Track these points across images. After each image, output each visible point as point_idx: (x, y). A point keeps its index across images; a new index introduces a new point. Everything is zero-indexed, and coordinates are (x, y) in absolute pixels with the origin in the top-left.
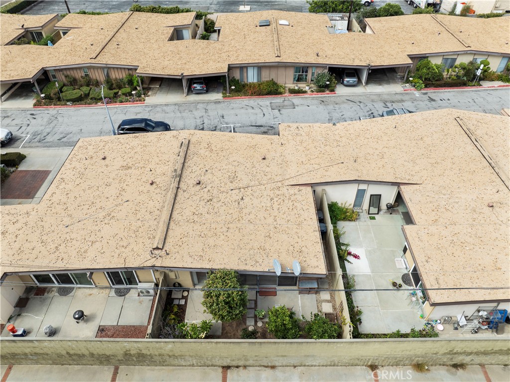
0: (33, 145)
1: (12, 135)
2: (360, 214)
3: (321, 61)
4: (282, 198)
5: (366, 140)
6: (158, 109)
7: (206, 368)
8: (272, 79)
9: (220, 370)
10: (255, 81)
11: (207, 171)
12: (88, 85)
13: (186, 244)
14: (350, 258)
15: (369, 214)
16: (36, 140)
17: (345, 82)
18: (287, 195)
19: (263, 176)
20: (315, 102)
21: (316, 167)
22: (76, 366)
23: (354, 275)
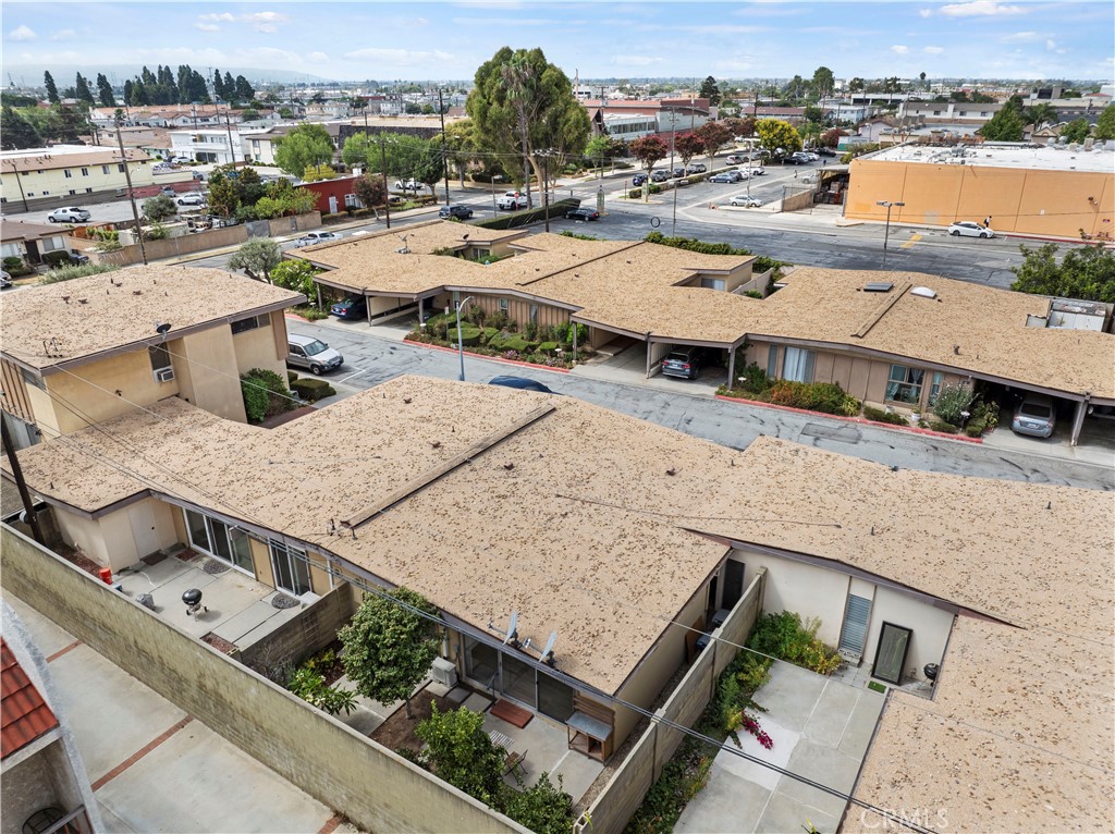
0: (360, 383)
1: (341, 361)
2: (850, 667)
3: (957, 362)
4: (646, 542)
5: (947, 510)
6: (585, 385)
7: (311, 798)
8: (837, 384)
9: (329, 815)
10: (800, 379)
11: (541, 456)
12: (499, 327)
13: (399, 537)
15: (873, 675)
16: (367, 378)
17: (1016, 424)
18: (661, 542)
19: (643, 497)
20: (917, 445)
21: (770, 516)
22: (144, 686)
23: (727, 773)
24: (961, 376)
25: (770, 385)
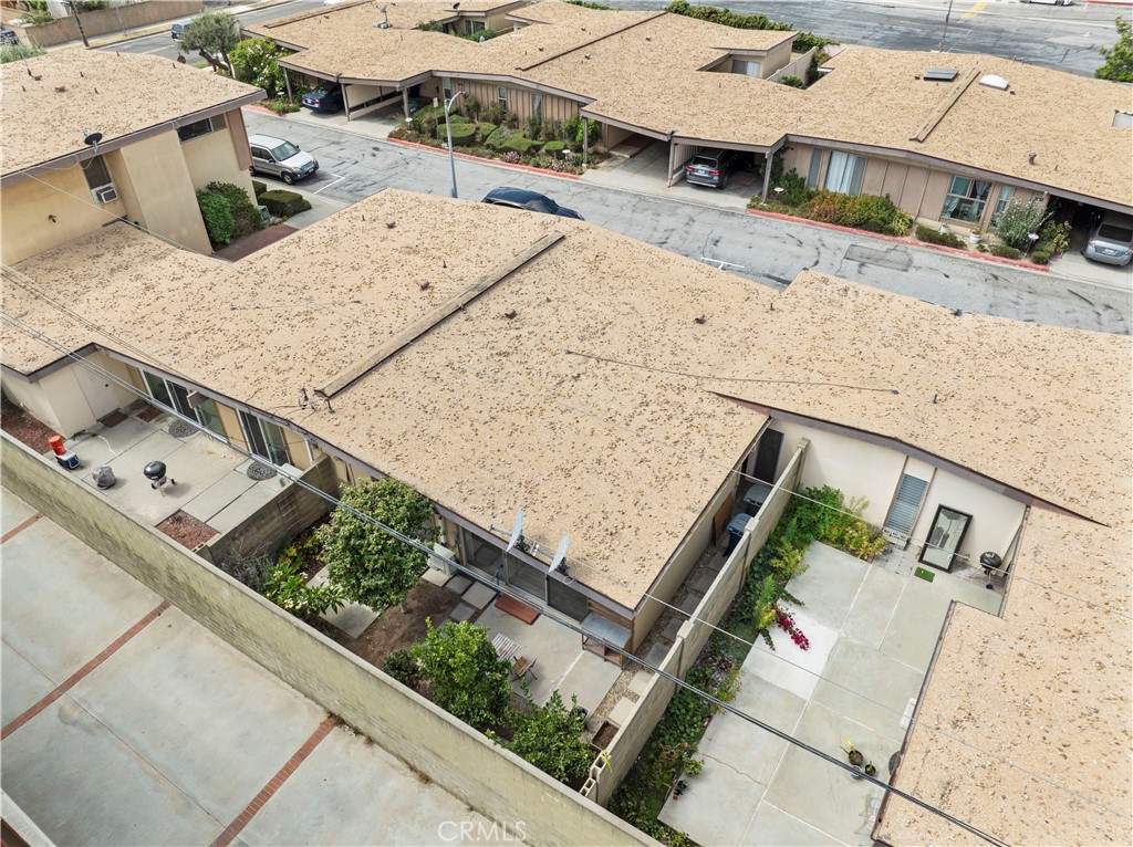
0: (337, 194)
1: (316, 167)
2: (895, 549)
3: (1032, 174)
4: (671, 412)
5: (1019, 370)
6: (596, 195)
7: (302, 696)
8: (888, 197)
9: (323, 717)
10: (845, 190)
11: (548, 300)
12: (497, 122)
13: (383, 409)
14: (780, 637)
15: (921, 560)
16: (347, 188)
17: (1091, 249)
18: (689, 411)
19: (668, 352)
20: (975, 273)
21: (816, 377)
23: (758, 679)
24: (1034, 192)
25: (810, 196)
